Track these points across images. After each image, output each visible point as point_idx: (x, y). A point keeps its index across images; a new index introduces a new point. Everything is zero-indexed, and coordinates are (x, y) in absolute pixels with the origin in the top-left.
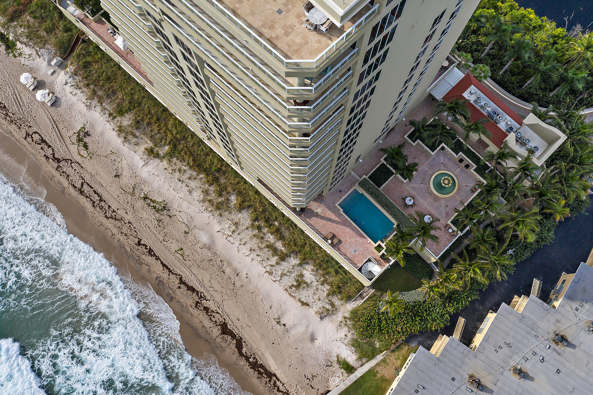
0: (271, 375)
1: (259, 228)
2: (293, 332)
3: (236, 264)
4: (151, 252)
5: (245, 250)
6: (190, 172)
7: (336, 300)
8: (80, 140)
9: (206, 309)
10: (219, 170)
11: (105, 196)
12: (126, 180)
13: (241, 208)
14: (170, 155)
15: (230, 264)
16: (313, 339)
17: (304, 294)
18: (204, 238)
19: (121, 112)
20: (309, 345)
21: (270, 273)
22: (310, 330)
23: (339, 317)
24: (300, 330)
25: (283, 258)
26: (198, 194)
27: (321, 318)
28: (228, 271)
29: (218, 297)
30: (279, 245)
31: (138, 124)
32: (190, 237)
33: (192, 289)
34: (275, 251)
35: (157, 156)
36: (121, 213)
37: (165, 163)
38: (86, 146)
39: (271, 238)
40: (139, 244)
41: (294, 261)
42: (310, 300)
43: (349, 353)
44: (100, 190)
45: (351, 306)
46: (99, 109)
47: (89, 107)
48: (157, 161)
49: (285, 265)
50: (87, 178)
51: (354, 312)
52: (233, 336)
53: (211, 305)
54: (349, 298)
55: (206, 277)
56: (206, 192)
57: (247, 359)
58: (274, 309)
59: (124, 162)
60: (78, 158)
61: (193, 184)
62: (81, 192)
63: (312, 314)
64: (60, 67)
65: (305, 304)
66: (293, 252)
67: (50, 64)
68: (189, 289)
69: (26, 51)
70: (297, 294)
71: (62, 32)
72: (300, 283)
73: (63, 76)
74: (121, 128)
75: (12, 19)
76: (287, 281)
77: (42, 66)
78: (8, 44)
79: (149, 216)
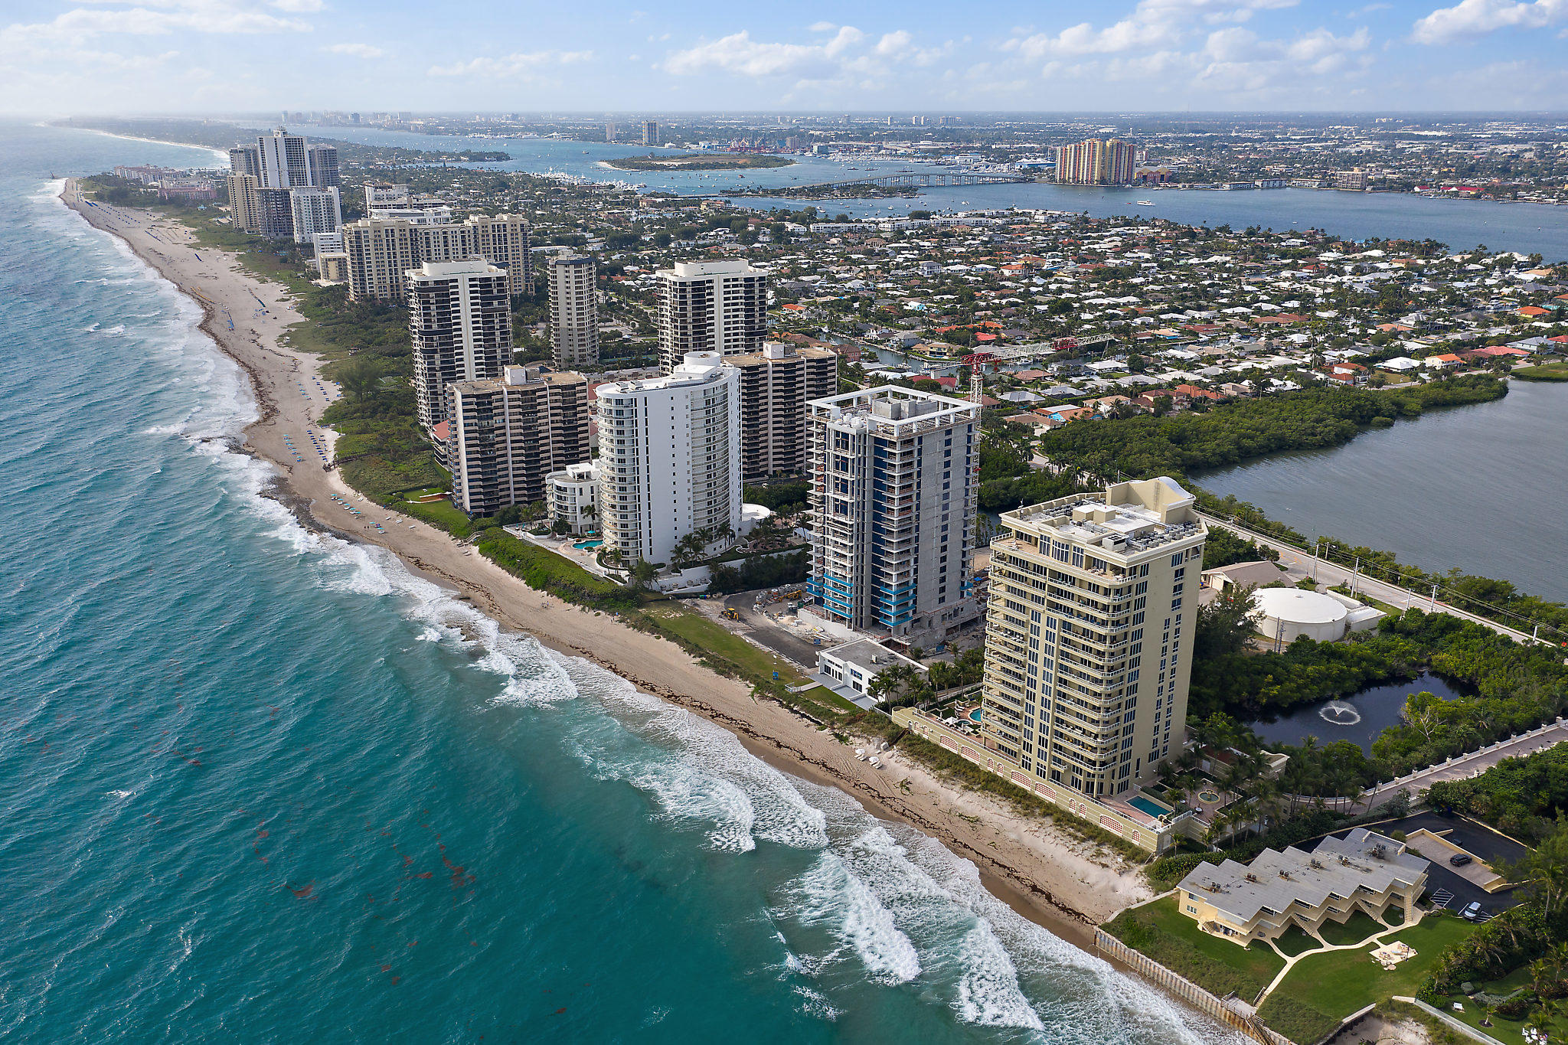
0: (1078, 914)
1: (1061, 825)
2: (1096, 887)
3: (1042, 851)
5: (1050, 839)
6: (999, 798)
7: (1132, 864)
8: (902, 786)
9: (1017, 877)
10: (1023, 796)
11: (924, 815)
12: (944, 806)
13: (1045, 815)
14: (983, 789)
15: (1036, 850)
16: (1114, 890)
17: (1104, 861)
18: (1013, 836)
19: (941, 768)
20: (1112, 892)
21: (1073, 850)
22: (1111, 884)
23: (1136, 872)
24: (1103, 884)
25: (1084, 840)
27: (1120, 874)
28: (1035, 855)
29: (1027, 870)
30: (1079, 834)
31: (955, 774)
32: (1000, 836)
33: (1005, 867)
34: (1076, 838)
35: (972, 789)
36: (941, 825)
37: (979, 793)
38: (908, 789)
39: (1071, 831)
40: (955, 841)
41: (1092, 842)
42: (1109, 864)
43: (1147, 893)
44: (920, 813)
45: (1143, 866)
46: (922, 767)
47: (912, 767)
48: (971, 793)
49: (1085, 845)
50: (908, 806)
51: (1146, 870)
52: (1043, 892)
53: (1022, 875)
54: (1142, 862)
55: (1015, 858)
56: (1015, 808)
57: (1057, 905)
58: (1078, 875)
59: (942, 797)
60: (902, 797)
61: (1002, 803)
62: (903, 814)
63: (1111, 873)
64: (886, 749)
65: (1104, 866)
66: (1091, 838)
67: (878, 747)
68: (1000, 866)
69: (858, 741)
70: (1097, 860)
71: (889, 730)
72: (1099, 854)
73: (890, 753)
74: (940, 776)
75: (849, 724)
76: (1087, 853)
77: (871, 748)
78: (842, 739)
79: (965, 825)
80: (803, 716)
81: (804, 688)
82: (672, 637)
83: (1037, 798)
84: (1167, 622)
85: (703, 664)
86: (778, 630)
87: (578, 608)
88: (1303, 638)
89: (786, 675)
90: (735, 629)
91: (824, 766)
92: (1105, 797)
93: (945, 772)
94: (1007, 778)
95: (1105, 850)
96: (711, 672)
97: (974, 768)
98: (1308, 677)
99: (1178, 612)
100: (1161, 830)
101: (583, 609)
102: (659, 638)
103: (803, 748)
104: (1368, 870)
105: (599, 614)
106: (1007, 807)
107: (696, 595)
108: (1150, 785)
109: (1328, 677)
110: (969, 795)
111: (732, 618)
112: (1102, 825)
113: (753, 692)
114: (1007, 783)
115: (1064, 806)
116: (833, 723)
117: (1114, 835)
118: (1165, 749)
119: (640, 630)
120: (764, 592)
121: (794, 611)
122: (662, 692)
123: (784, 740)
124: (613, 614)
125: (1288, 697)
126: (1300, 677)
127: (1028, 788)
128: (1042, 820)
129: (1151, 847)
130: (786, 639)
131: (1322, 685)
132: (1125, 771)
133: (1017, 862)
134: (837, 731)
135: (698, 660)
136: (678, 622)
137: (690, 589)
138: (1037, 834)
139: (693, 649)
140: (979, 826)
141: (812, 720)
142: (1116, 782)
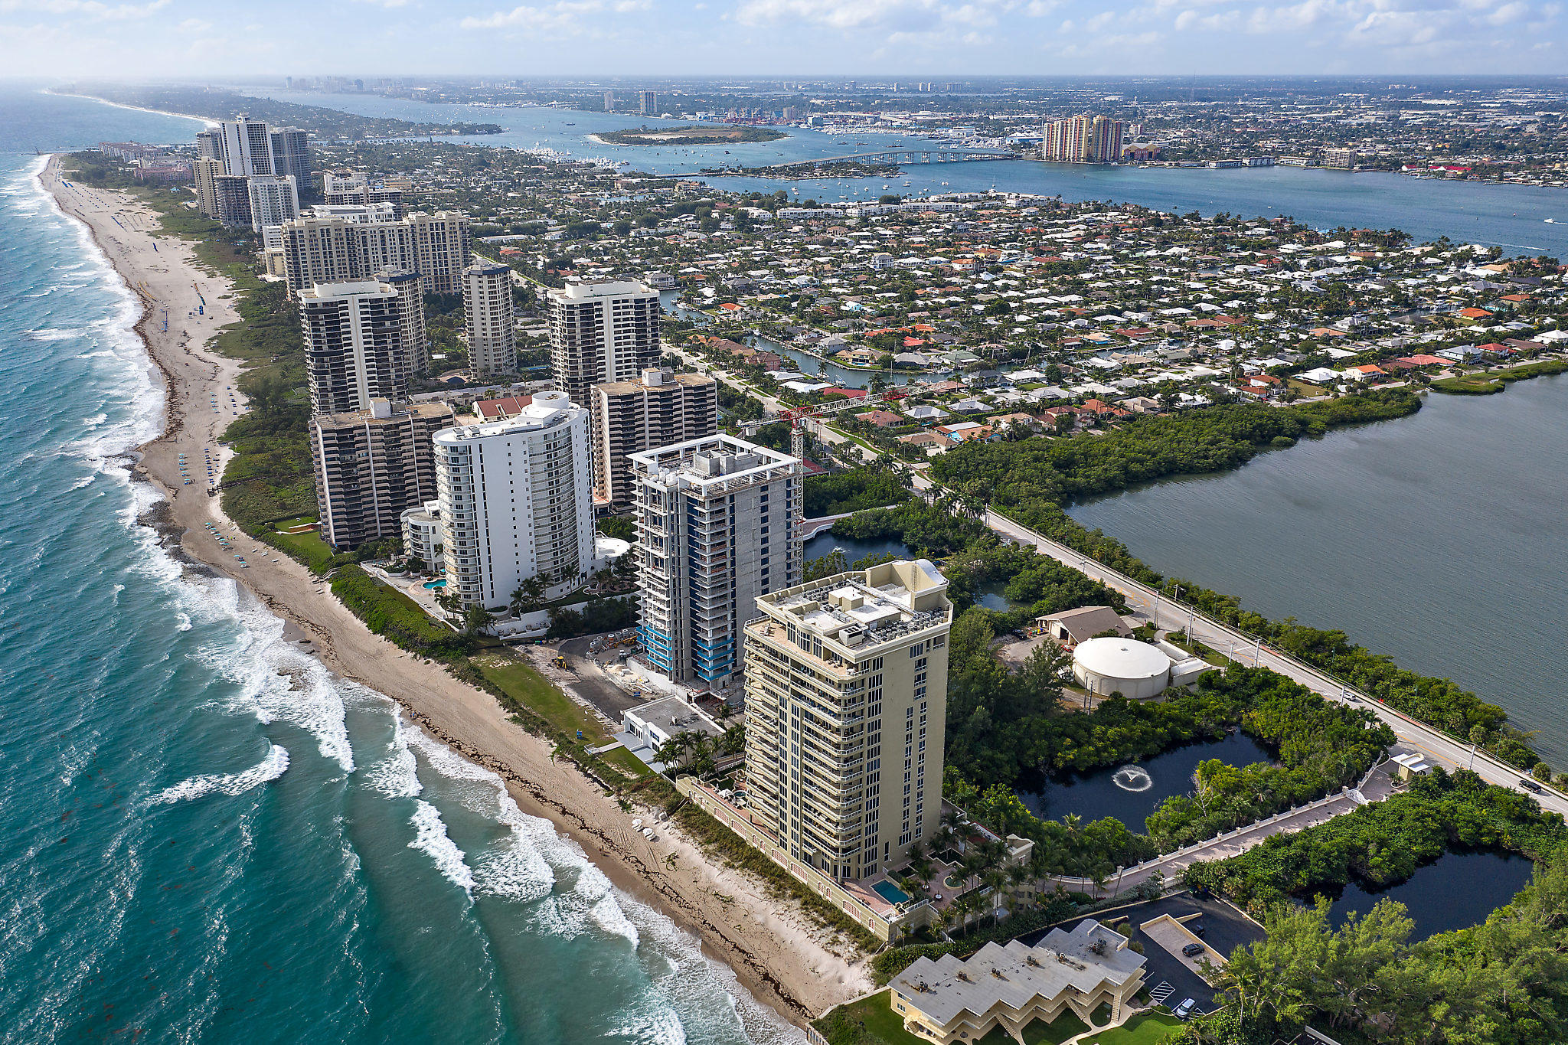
0: (800, 1006)
1: (806, 909)
2: (824, 978)
3: (783, 936)
4: (713, 928)
5: (793, 923)
6: (756, 876)
7: (862, 953)
8: (669, 860)
9: (753, 964)
10: (778, 876)
11: (682, 893)
12: (702, 884)
13: (794, 897)
14: (743, 866)
15: (778, 935)
16: (840, 981)
17: (836, 949)
18: (760, 919)
19: (709, 842)
20: (837, 984)
21: (811, 937)
22: (839, 975)
23: (865, 962)
24: (831, 974)
25: (824, 926)
26: (762, 889)
27: (849, 964)
28: (775, 940)
29: (764, 956)
30: (821, 919)
31: (720, 849)
32: (748, 919)
33: (744, 952)
34: (817, 923)
35: (733, 867)
36: (694, 904)
37: (738, 871)
38: (674, 864)
39: (815, 915)
40: (705, 922)
41: (831, 929)
42: (842, 953)
44: (678, 890)
45: (872, 956)
46: (691, 840)
47: (682, 840)
48: (731, 870)
49: (824, 931)
50: (670, 883)
51: (875, 961)
52: (772, 981)
53: (758, 962)
54: (873, 951)
55: (757, 943)
56: (768, 888)
57: (782, 995)
58: (810, 963)
59: (703, 874)
60: (665, 872)
61: (757, 883)
62: (662, 891)
63: (842, 962)
64: (665, 819)
65: (837, 955)
66: (832, 923)
67: (657, 817)
68: (740, 951)
69: (639, 809)
70: (831, 948)
71: (671, 799)
72: (835, 942)
73: (665, 824)
74: (706, 851)
75: (634, 791)
76: (824, 941)
77: (650, 818)
78: (625, 806)
79: (717, 905)
80: (595, 780)
81: (603, 749)
82: (492, 690)
83: (793, 878)
84: (910, 711)
85: (514, 720)
86: (604, 680)
87: (411, 655)
88: (1116, 696)
89: (592, 732)
90: (559, 680)
91: (602, 836)
92: (851, 881)
93: (711, 847)
94: (769, 855)
95: (842, 937)
96: (519, 729)
97: (741, 843)
98: (1109, 739)
99: (922, 700)
100: (894, 919)
101: (415, 656)
102: (479, 690)
103: (585, 816)
104: (1082, 968)
105: (428, 662)
106: (761, 885)
107: (532, 641)
108: (898, 868)
109: (1130, 739)
110: (731, 873)
111: (561, 666)
112: (845, 910)
113: (554, 753)
114: (768, 860)
115: (814, 888)
116: (620, 790)
117: (854, 921)
118: (918, 831)
119: (464, 680)
120: (600, 638)
121: (623, 659)
122: (467, 750)
123: (571, 806)
124: (442, 663)
125: (1085, 761)
126: (1100, 739)
127: (785, 867)
128: (789, 902)
129: (884, 936)
130: (608, 690)
131: (1122, 749)
132: (873, 855)
133: (757, 947)
134: (622, 798)
135: (511, 715)
136: (504, 672)
137: (529, 634)
138: (782, 917)
139: (509, 702)
140: (730, 907)
141: (602, 785)
142: (862, 866)
